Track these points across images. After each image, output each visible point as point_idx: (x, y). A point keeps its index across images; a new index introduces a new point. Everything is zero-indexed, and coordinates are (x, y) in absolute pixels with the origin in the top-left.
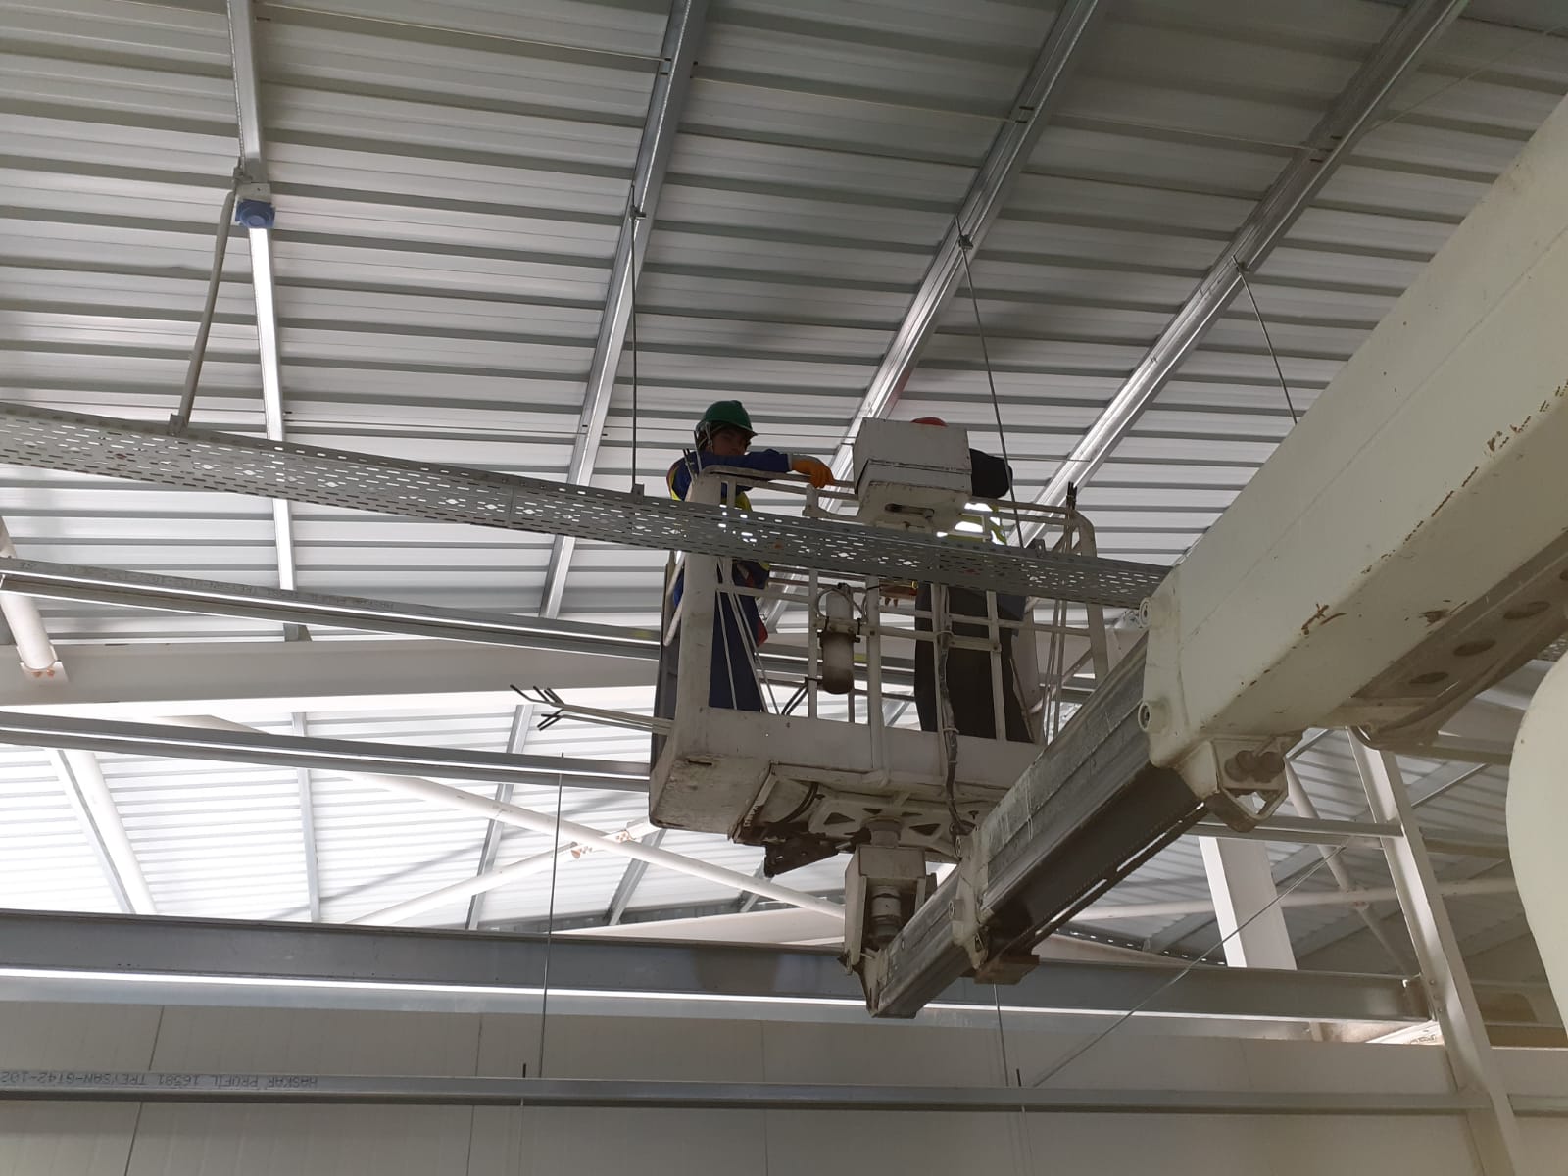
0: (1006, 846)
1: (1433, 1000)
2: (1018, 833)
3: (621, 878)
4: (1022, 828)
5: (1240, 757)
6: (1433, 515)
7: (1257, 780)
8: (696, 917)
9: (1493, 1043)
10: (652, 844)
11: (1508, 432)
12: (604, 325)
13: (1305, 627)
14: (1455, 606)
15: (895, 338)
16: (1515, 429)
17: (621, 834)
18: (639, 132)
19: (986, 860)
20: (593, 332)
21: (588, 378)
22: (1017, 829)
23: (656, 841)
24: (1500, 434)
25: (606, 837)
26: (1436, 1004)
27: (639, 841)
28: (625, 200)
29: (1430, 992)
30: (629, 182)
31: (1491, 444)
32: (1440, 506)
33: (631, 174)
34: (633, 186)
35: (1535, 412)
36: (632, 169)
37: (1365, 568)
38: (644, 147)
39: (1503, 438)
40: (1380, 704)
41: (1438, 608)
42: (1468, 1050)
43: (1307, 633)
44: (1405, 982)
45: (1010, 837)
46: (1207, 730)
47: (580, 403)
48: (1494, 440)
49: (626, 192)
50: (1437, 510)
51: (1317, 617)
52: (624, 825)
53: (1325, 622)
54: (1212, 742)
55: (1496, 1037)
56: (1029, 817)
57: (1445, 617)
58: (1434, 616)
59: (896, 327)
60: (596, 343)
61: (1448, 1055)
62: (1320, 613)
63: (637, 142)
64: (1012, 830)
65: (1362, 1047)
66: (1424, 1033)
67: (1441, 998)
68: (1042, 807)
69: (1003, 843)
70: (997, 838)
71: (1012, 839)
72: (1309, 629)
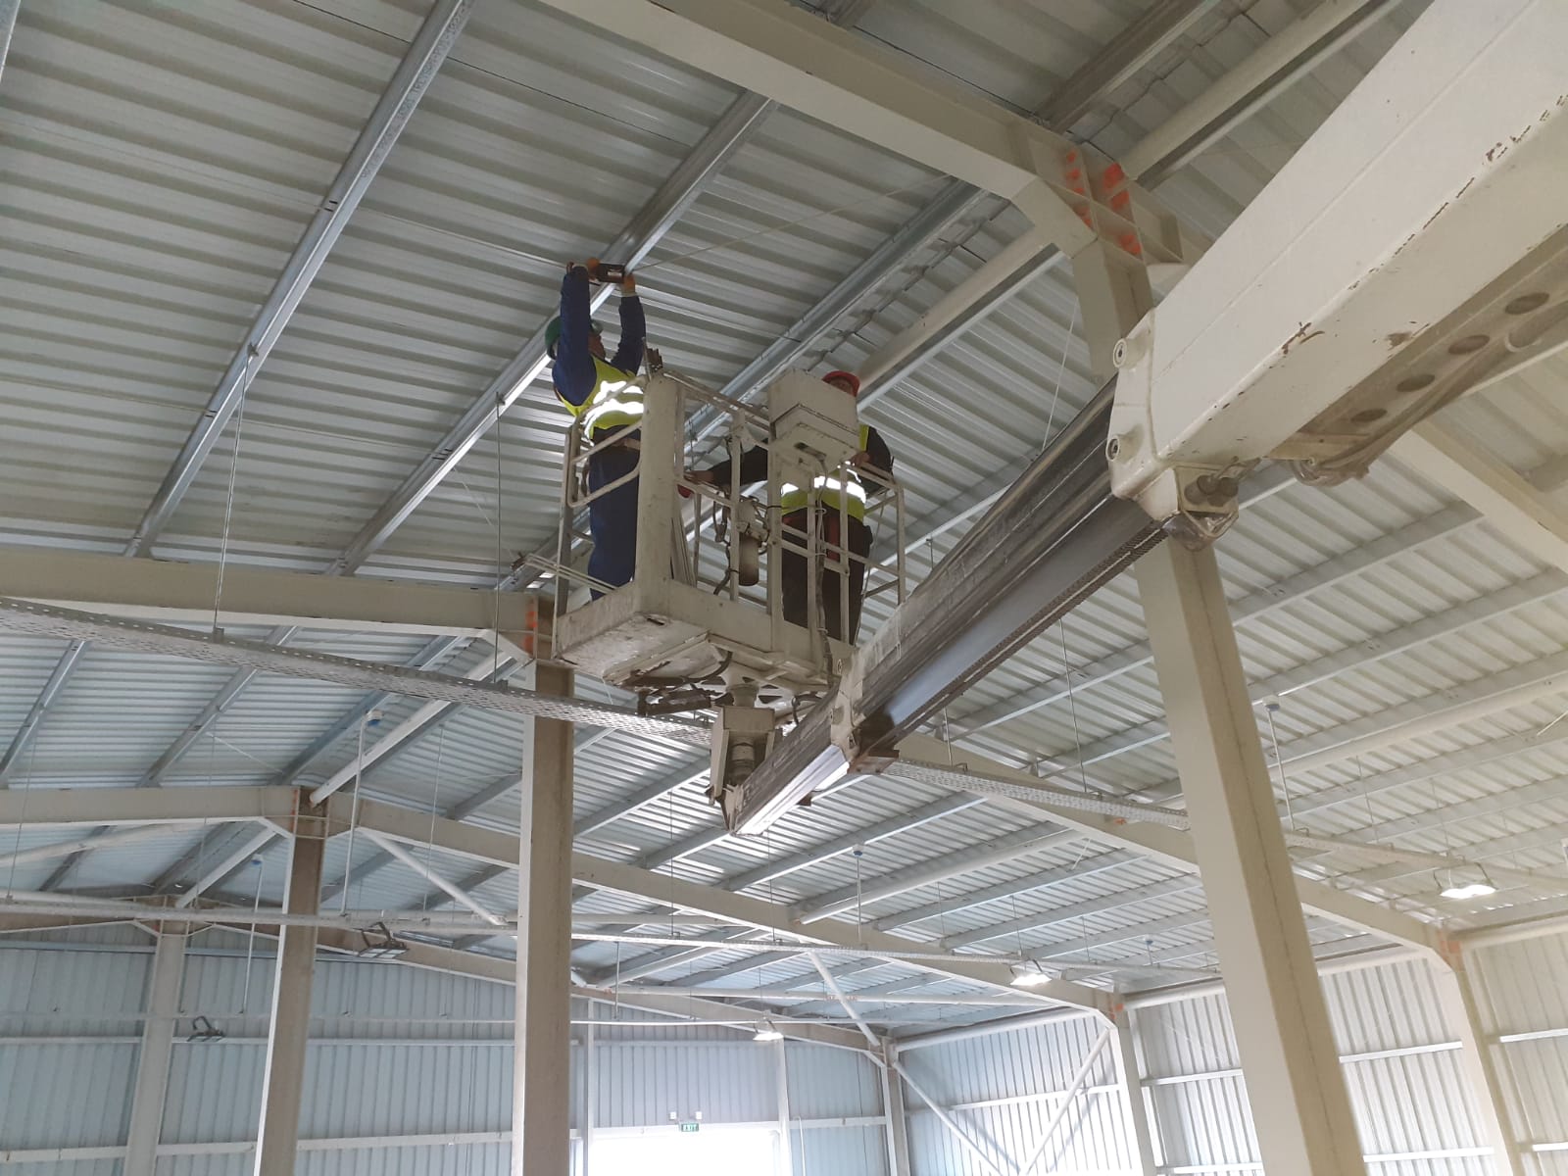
0: (879, 665)
2: (889, 655)
4: (892, 652)
5: (1201, 480)
6: (1425, 226)
7: (1212, 504)
11: (1510, 143)
13: (1285, 347)
14: (1416, 330)
16: (1514, 139)
19: (862, 677)
22: (889, 652)
24: (1499, 145)
31: (1490, 156)
32: (1433, 219)
35: (1536, 122)
37: (1352, 284)
39: (1502, 148)
40: (1322, 441)
41: (1403, 331)
43: (1286, 352)
45: (882, 659)
46: (1172, 460)
48: (1493, 151)
50: (1429, 222)
51: (1298, 335)
53: (1304, 341)
54: (1174, 470)
56: (899, 642)
57: (1408, 340)
58: (1397, 338)
62: (1302, 331)
64: (884, 652)
68: (909, 635)
69: (877, 663)
70: (872, 660)
71: (884, 660)
72: (1289, 348)
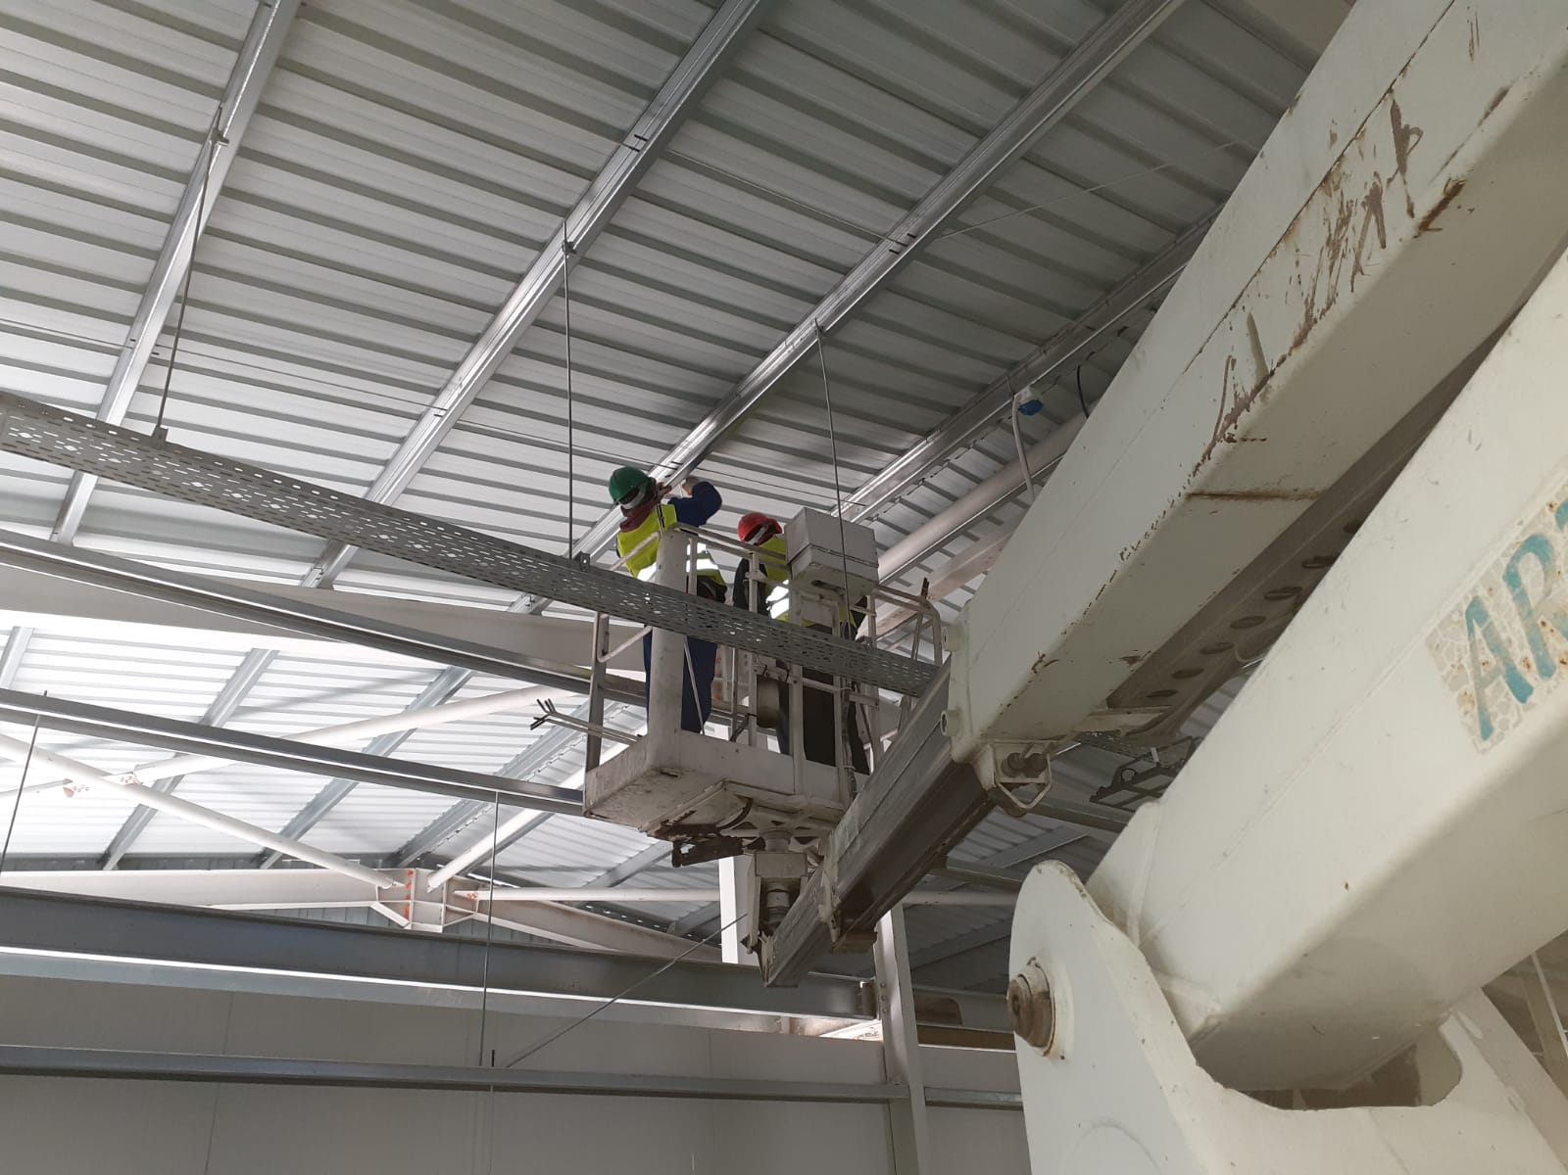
1: (881, 1001)
3: (124, 821)
4: (855, 839)
6: (1096, 598)
7: (1027, 776)
8: (209, 869)
9: (921, 1041)
10: (164, 790)
11: (1130, 550)
12: (170, 240)
13: (1034, 668)
15: (493, 321)
16: (1133, 547)
17: (126, 777)
18: (234, 56)
19: (837, 859)
20: (158, 245)
21: (145, 290)
22: (852, 840)
23: (169, 788)
24: (1126, 549)
25: (107, 778)
26: (881, 1004)
27: (149, 785)
28: (210, 120)
29: (880, 992)
30: (216, 103)
31: (1122, 556)
32: (1099, 594)
33: (221, 94)
34: (220, 108)
36: (221, 89)
38: (237, 71)
39: (1128, 553)
40: (1129, 713)
42: (900, 1046)
43: (1035, 672)
44: (861, 983)
46: (990, 733)
47: (132, 314)
48: (1122, 553)
49: (213, 111)
51: (1040, 661)
52: (131, 766)
53: (1043, 668)
54: (992, 743)
55: (925, 1035)
56: (858, 832)
57: (1139, 660)
58: (1130, 660)
59: (496, 310)
60: (159, 256)
61: (884, 1049)
62: (1042, 658)
63: (231, 64)
64: (850, 836)
65: (817, 1040)
66: (868, 1030)
67: (887, 1000)
70: (843, 844)
71: (850, 847)
